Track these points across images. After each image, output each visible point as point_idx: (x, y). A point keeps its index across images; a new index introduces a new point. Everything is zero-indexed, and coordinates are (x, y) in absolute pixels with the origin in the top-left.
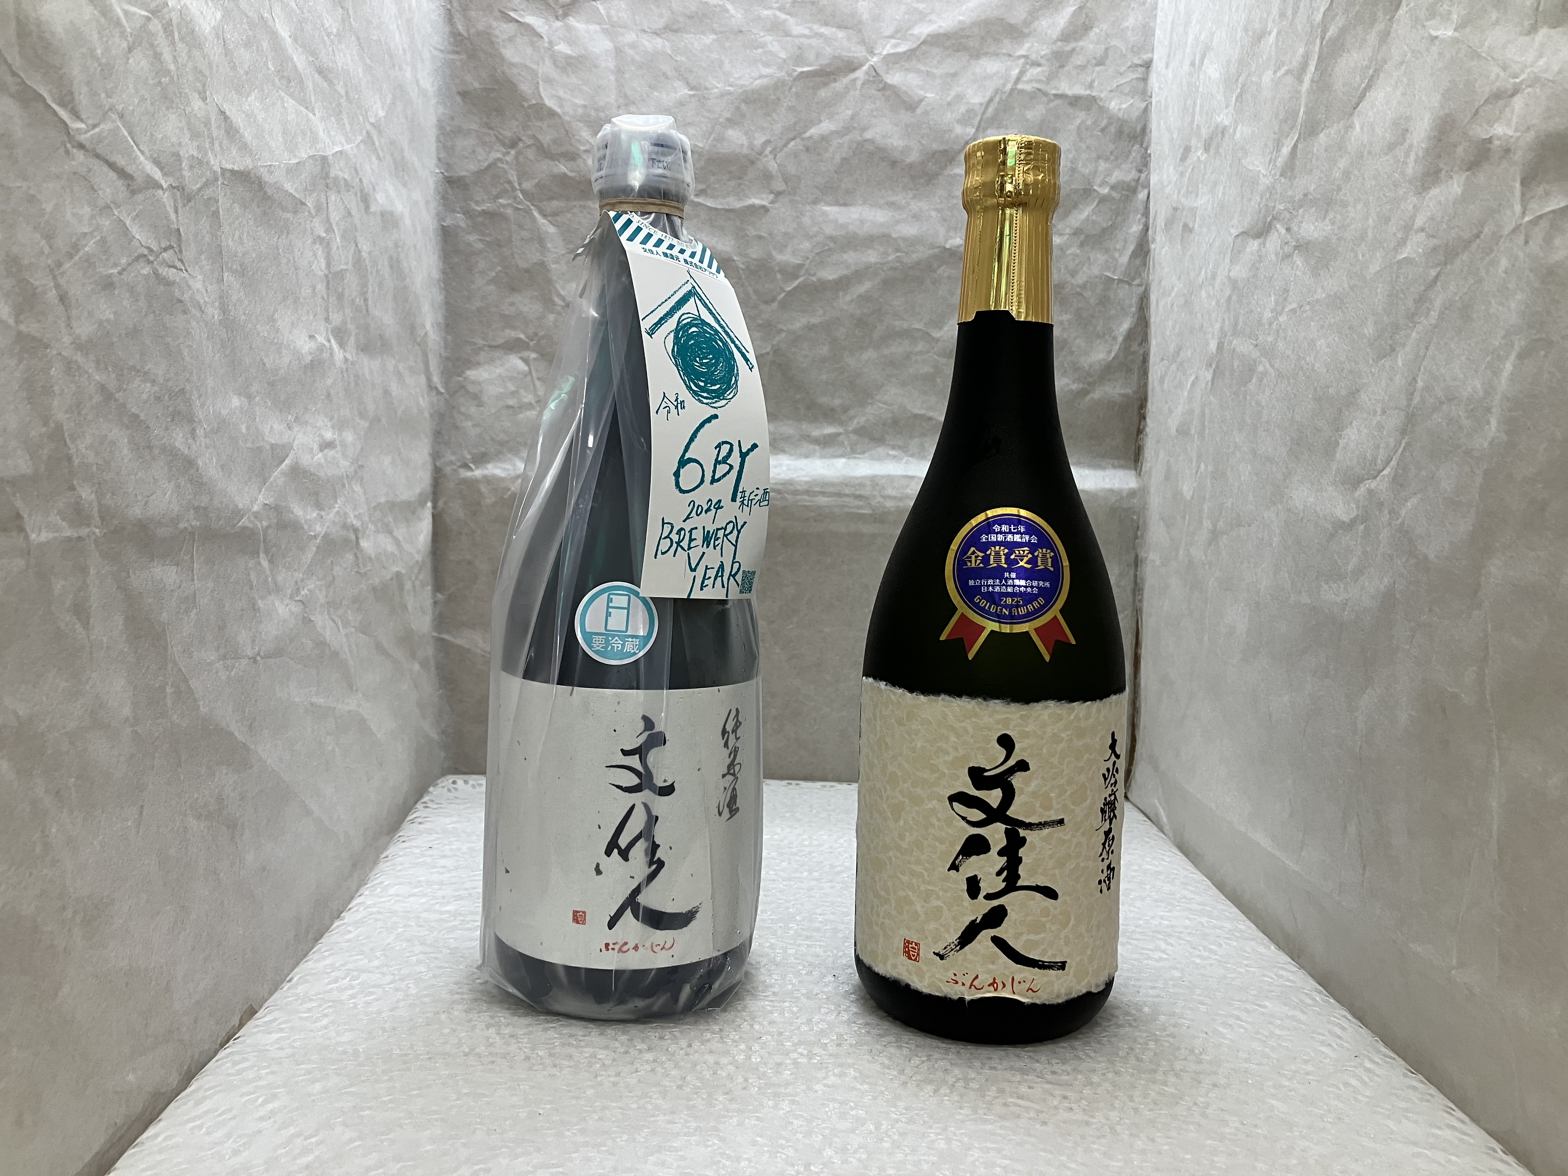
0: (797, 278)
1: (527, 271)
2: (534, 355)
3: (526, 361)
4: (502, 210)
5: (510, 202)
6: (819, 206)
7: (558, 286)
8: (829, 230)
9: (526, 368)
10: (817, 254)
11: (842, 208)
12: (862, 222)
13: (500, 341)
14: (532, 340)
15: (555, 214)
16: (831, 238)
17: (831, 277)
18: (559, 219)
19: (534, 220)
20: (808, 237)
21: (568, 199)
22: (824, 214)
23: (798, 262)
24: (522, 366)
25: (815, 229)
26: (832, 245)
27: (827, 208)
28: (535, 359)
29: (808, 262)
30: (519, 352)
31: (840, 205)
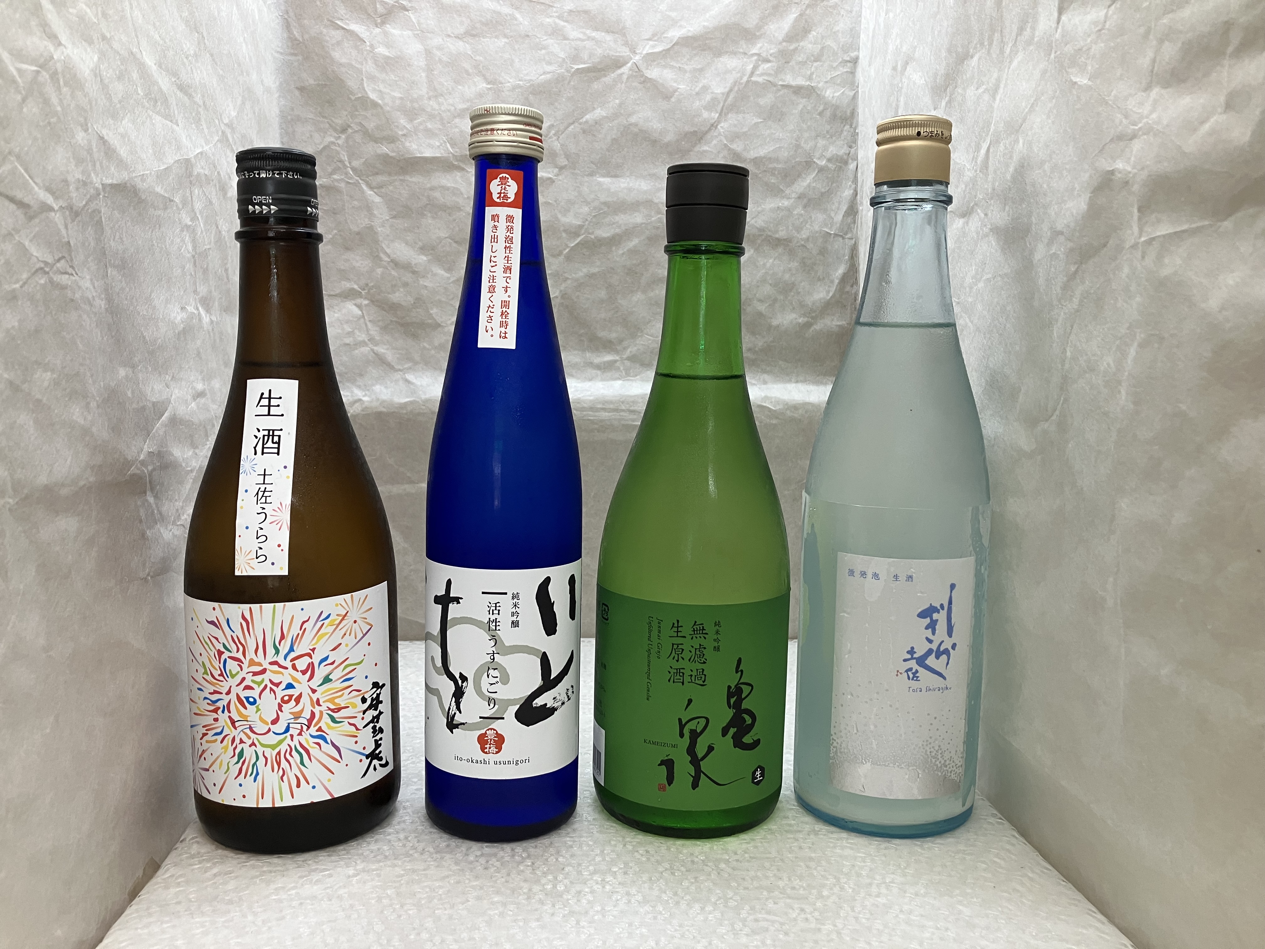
0: (579, 236)
1: (358, 233)
2: (366, 302)
3: (359, 306)
4: (336, 184)
5: (343, 177)
6: (595, 178)
7: (384, 246)
8: (603, 198)
9: (360, 313)
10: (595, 216)
11: (614, 179)
12: (630, 190)
13: (338, 291)
14: (364, 289)
15: (380, 187)
16: (605, 203)
17: (605, 235)
18: (383, 190)
19: (363, 192)
20: (587, 203)
21: (390, 174)
22: (600, 184)
23: (579, 223)
24: (357, 312)
25: (592, 196)
26: (606, 209)
27: (601, 179)
28: (366, 305)
29: (587, 223)
30: (353, 299)
31: (612, 176)
